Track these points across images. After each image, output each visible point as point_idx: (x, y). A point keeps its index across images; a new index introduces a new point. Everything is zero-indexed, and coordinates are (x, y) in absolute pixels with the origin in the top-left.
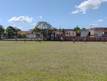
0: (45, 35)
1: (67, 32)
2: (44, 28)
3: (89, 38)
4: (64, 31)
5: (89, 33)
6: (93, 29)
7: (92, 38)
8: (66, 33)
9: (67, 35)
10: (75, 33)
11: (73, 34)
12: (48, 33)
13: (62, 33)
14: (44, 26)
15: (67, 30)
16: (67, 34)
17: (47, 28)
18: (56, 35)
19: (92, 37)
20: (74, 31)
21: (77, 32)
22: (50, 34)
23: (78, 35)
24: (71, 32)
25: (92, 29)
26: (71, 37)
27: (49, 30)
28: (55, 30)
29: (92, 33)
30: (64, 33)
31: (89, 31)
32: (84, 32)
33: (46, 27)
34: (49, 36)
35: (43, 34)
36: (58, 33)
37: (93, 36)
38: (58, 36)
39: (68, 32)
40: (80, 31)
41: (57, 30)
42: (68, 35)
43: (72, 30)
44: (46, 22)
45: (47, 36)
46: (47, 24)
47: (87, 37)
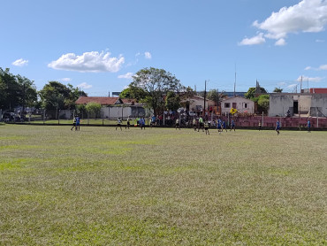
0: (158, 111)
1: (227, 102)
2: (155, 87)
3: (296, 121)
4: (216, 97)
5: (296, 103)
6: (307, 94)
7: (302, 119)
8: (223, 105)
9: (225, 110)
10: (251, 105)
11: (246, 108)
12: (169, 102)
13: (211, 103)
14: (156, 81)
15: (225, 95)
16: (227, 105)
17: (166, 86)
18: (193, 109)
19: (302, 116)
20: (248, 97)
21: (256, 102)
22: (174, 107)
23: (261, 109)
24: (240, 102)
25: (302, 91)
26: (239, 116)
27: (172, 95)
28: (190, 93)
29: (305, 104)
30: (218, 104)
31: (295, 98)
32: (278, 100)
33: (162, 84)
34: (171, 113)
35: (154, 106)
36: (201, 103)
37: (306, 113)
38: (198, 113)
39: (231, 102)
40: (268, 98)
41: (195, 93)
42: (230, 110)
43: (241, 95)
44: (163, 71)
45: (166, 113)
46: (166, 77)
47: (288, 116)
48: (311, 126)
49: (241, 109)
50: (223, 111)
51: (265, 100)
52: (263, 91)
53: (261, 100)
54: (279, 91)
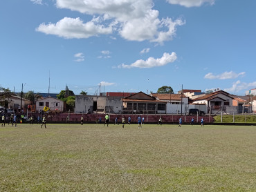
1: (42, 101)
3: (94, 116)
4: (32, 97)
5: (95, 103)
6: (104, 96)
7: (99, 115)
8: (37, 104)
9: (39, 108)
10: (61, 104)
11: (56, 106)
13: (28, 102)
15: (40, 95)
16: (41, 104)
18: (11, 107)
19: (99, 113)
20: (60, 98)
21: (65, 102)
23: (69, 107)
24: (52, 101)
25: (101, 94)
26: (51, 113)
28: (8, 94)
29: (101, 104)
30: (33, 103)
31: (95, 99)
32: (82, 101)
36: (18, 102)
37: (102, 110)
38: (15, 111)
39: (44, 101)
40: (74, 99)
41: (14, 94)
42: (44, 108)
43: (53, 96)
47: (89, 113)
49: (52, 107)
50: (37, 109)
51: (72, 100)
52: (72, 93)
53: (69, 100)
54: (84, 93)
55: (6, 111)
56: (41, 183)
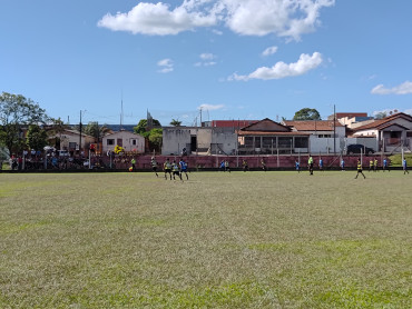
0: (16, 150)
1: (110, 138)
2: (11, 119)
3: (193, 160)
4: (97, 131)
5: (194, 139)
6: (208, 128)
7: (201, 158)
8: (105, 142)
9: (108, 149)
10: (141, 141)
11: (134, 144)
12: (31, 138)
13: (90, 139)
14: (11, 111)
15: (108, 128)
16: (111, 142)
17: (25, 118)
18: (65, 148)
19: (200, 154)
20: (138, 132)
21: (147, 138)
22: (38, 145)
23: (153, 147)
24: (126, 137)
25: (203, 124)
26: (126, 155)
27: (36, 129)
28: (60, 127)
29: (204, 139)
30: (99, 141)
31: (193, 132)
32: (173, 136)
33: (19, 114)
34: (33, 152)
35: (9, 144)
36: (75, 139)
37: (205, 150)
38: (72, 153)
39: (115, 137)
40: (161, 133)
41: (69, 127)
42: (114, 148)
43: (129, 128)
44: (21, 98)
45: (25, 153)
46: (26, 105)
47: (185, 154)
48: (210, 166)
49: (127, 146)
50: (105, 149)
51: (157, 135)
52: (156, 123)
53: (153, 135)
54: (176, 124)
55: (57, 153)
56: (116, 265)
